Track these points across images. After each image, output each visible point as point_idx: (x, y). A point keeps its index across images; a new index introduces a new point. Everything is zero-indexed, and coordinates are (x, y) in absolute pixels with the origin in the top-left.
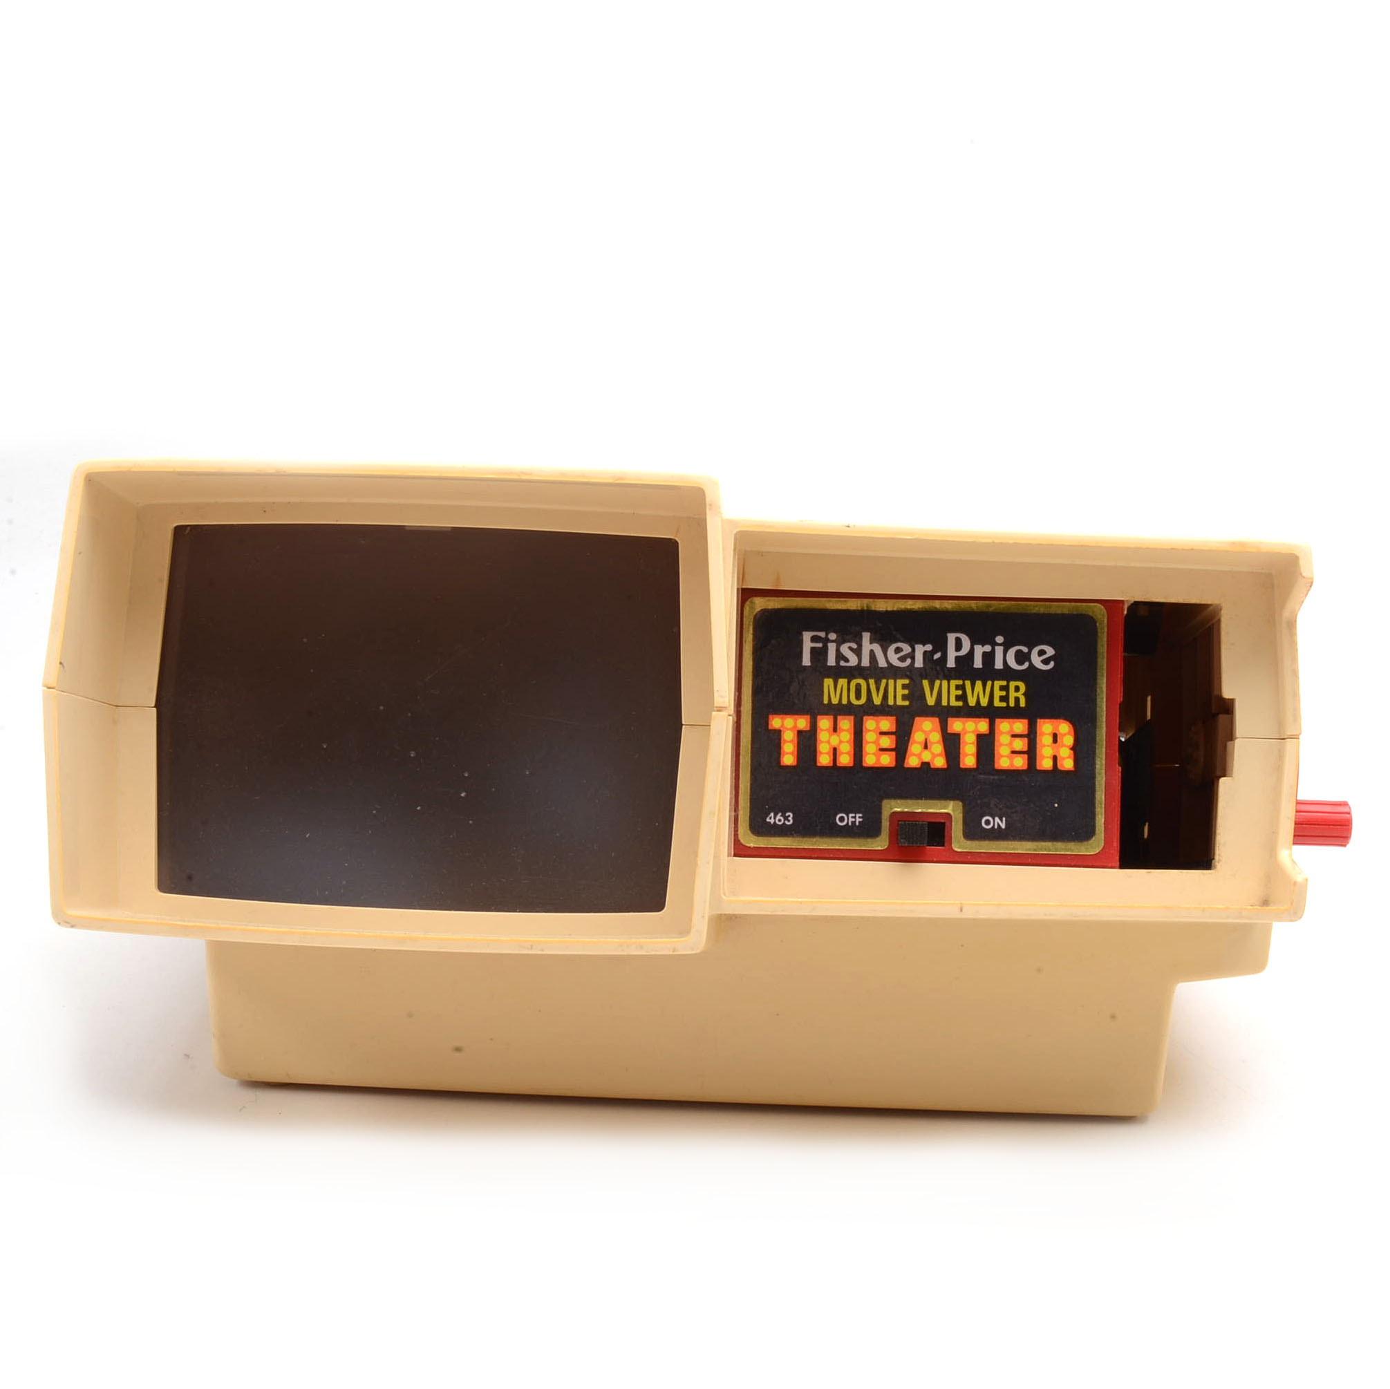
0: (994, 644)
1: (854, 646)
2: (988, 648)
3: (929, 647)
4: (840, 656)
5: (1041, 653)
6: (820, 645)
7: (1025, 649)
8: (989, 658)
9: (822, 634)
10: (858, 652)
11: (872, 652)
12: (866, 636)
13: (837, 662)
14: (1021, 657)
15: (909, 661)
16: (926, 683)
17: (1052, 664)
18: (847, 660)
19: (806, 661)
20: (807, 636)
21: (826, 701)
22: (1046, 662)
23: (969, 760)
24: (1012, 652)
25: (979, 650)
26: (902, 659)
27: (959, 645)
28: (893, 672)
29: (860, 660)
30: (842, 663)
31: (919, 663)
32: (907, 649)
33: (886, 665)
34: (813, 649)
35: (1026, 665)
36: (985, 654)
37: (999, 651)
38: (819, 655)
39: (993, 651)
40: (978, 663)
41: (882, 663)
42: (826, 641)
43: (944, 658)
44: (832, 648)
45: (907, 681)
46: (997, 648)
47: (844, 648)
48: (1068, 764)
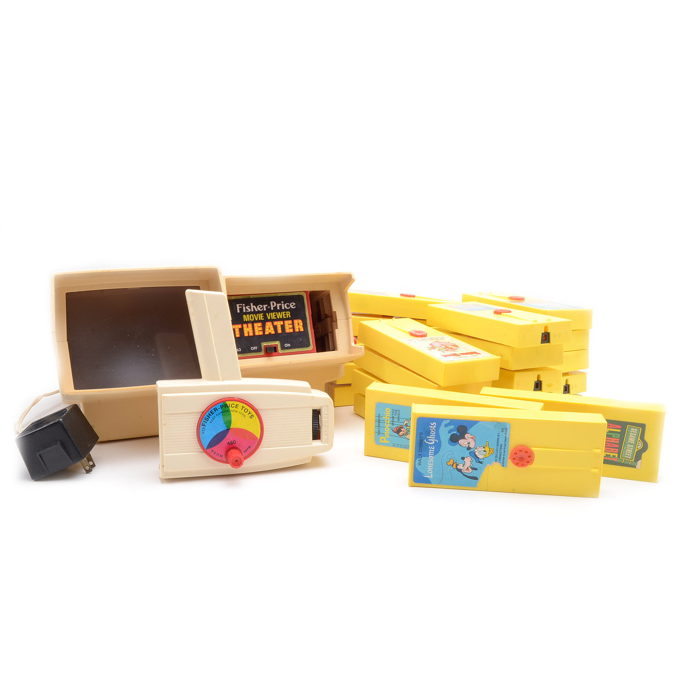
0: (281, 303)
1: (249, 307)
2: (280, 304)
3: (267, 305)
4: (246, 310)
5: (292, 304)
6: (241, 307)
7: (289, 304)
8: (281, 307)
9: (241, 305)
10: (250, 308)
11: (254, 308)
12: (252, 304)
13: (246, 311)
14: (288, 306)
15: (262, 309)
16: (267, 314)
17: (295, 307)
18: (248, 310)
19: (238, 311)
20: (238, 305)
21: (244, 320)
22: (294, 306)
23: (280, 331)
24: (286, 305)
25: (278, 305)
26: (261, 309)
27: (273, 305)
28: (259, 312)
29: (251, 310)
30: (247, 311)
31: (265, 309)
32: (262, 306)
33: (257, 311)
34: (240, 308)
35: (289, 308)
36: (280, 306)
37: (283, 305)
38: (241, 310)
39: (281, 305)
40: (278, 308)
41: (256, 310)
42: (242, 306)
43: (270, 307)
44: (244, 307)
45: (263, 314)
46: (282, 304)
47: (247, 308)
48: (302, 330)
